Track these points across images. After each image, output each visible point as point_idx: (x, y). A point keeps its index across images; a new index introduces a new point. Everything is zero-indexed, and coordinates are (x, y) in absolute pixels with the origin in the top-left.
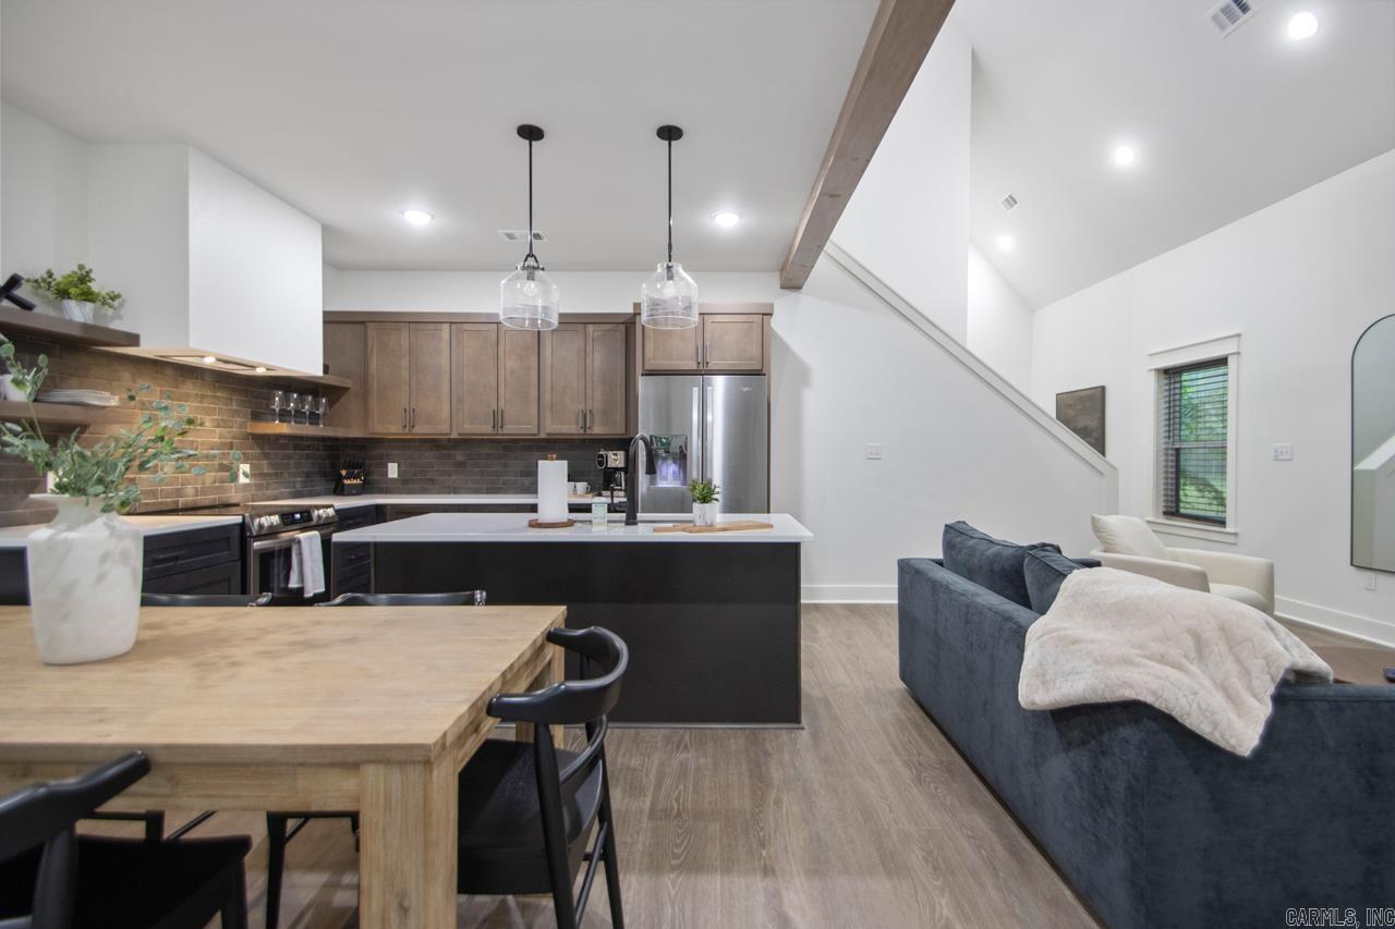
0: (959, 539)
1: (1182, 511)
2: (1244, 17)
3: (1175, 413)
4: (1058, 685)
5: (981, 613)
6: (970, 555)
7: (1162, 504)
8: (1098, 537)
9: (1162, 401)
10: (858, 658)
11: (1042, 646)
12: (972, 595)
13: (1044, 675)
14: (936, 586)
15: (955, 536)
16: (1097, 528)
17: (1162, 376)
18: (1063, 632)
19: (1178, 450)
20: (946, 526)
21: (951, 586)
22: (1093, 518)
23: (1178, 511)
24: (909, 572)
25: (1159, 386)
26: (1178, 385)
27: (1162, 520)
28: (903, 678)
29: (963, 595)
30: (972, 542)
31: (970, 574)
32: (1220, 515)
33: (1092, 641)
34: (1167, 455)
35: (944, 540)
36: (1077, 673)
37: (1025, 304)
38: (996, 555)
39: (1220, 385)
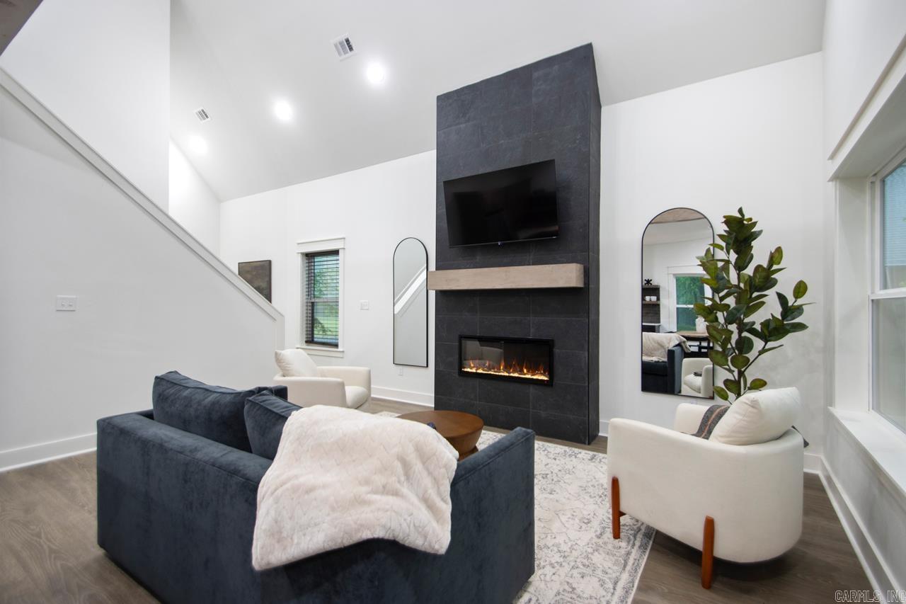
0: (172, 391)
1: (315, 340)
2: (350, 53)
3: (312, 280)
4: (296, 541)
5: (203, 470)
6: (186, 406)
7: (305, 336)
8: (280, 366)
9: (305, 273)
10: (39, 535)
11: (277, 501)
12: (191, 451)
13: (280, 532)
14: (146, 446)
15: (167, 387)
16: (278, 359)
17: (305, 258)
18: (296, 482)
19: (313, 303)
20: (157, 378)
21: (166, 444)
22: (276, 354)
23: (313, 340)
24: (110, 431)
25: (303, 264)
26: (313, 264)
27: (305, 346)
28: (102, 542)
29: (181, 453)
30: (186, 393)
31: (185, 424)
32: (334, 341)
33: (324, 487)
34: (307, 306)
35: (154, 392)
36: (316, 525)
37: (215, 197)
38: (214, 404)
39: (335, 266)
